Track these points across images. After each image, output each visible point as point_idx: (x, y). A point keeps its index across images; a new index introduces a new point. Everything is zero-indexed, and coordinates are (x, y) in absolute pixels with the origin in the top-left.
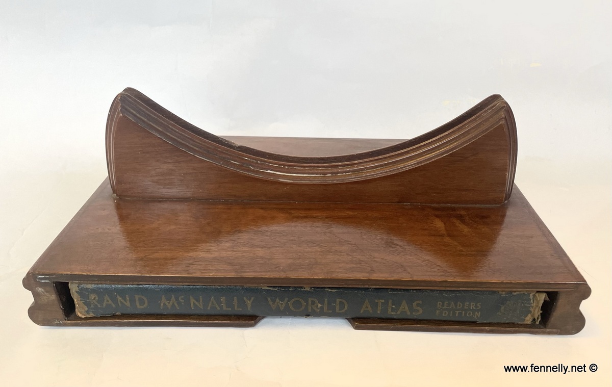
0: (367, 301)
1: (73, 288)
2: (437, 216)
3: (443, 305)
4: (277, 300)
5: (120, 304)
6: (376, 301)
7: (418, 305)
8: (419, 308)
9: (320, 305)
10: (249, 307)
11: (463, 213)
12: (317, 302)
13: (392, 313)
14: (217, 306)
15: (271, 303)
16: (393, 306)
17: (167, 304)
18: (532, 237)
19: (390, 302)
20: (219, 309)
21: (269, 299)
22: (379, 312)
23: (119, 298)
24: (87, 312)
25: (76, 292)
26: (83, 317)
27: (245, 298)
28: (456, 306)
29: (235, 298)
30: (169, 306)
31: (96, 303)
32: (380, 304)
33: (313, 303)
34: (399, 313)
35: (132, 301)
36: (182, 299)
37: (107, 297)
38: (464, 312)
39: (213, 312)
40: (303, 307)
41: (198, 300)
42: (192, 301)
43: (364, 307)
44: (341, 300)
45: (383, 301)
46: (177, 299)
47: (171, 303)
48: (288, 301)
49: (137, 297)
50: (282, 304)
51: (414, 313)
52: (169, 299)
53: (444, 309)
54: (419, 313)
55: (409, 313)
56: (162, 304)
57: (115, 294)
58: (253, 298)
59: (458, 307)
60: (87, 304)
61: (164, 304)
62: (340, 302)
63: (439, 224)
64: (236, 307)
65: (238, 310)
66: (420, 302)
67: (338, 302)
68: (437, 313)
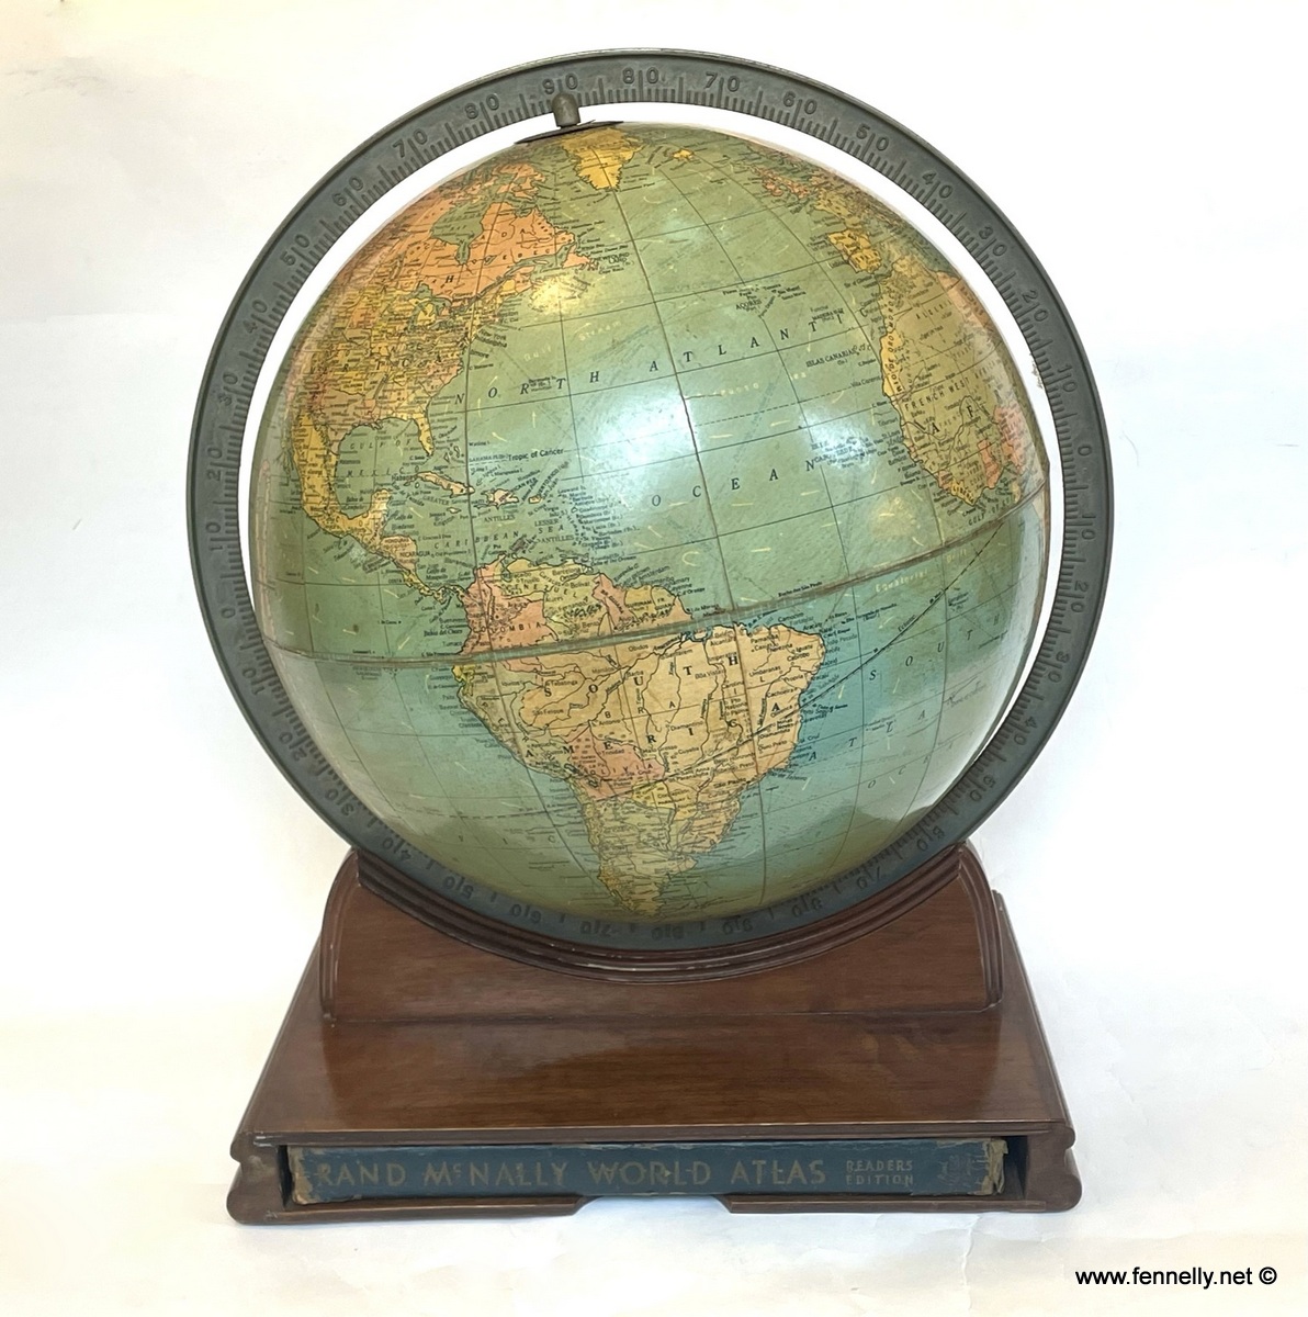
0: (739, 1164)
1: (296, 1155)
2: (871, 1032)
3: (855, 1167)
4: (603, 1165)
5: (362, 1180)
6: (754, 1163)
7: (817, 1167)
8: (819, 1172)
9: (668, 1173)
10: (560, 1178)
11: (914, 1025)
12: (663, 1168)
13: (780, 1182)
14: (510, 1180)
15: (592, 1171)
16: (781, 1171)
17: (434, 1176)
18: (1012, 1060)
19: (775, 1162)
20: (513, 1184)
21: (590, 1165)
22: (759, 1182)
23: (363, 1170)
24: (312, 1195)
25: (301, 1161)
26: (305, 1202)
27: (553, 1165)
28: (875, 1167)
29: (539, 1164)
30: (437, 1181)
31: (328, 1180)
32: (759, 1169)
33: (657, 1168)
34: (789, 1181)
35: (382, 1173)
36: (458, 1168)
37: (345, 1168)
38: (888, 1177)
39: (504, 1190)
40: (643, 1176)
41: (481, 1169)
42: (473, 1170)
43: (736, 1173)
44: (699, 1163)
45: (764, 1162)
46: (450, 1168)
47: (440, 1176)
48: (620, 1167)
49: (390, 1166)
50: (609, 1173)
51: (812, 1182)
52: (437, 1169)
53: (860, 1173)
54: (820, 1180)
55: (804, 1181)
56: (426, 1179)
57: (358, 1162)
58: (565, 1165)
59: (878, 1169)
60: (313, 1180)
61: (431, 1178)
62: (699, 1167)
63: (870, 1044)
64: (539, 1178)
65: (541, 1184)
66: (820, 1162)
67: (695, 1169)
68: (848, 1180)
